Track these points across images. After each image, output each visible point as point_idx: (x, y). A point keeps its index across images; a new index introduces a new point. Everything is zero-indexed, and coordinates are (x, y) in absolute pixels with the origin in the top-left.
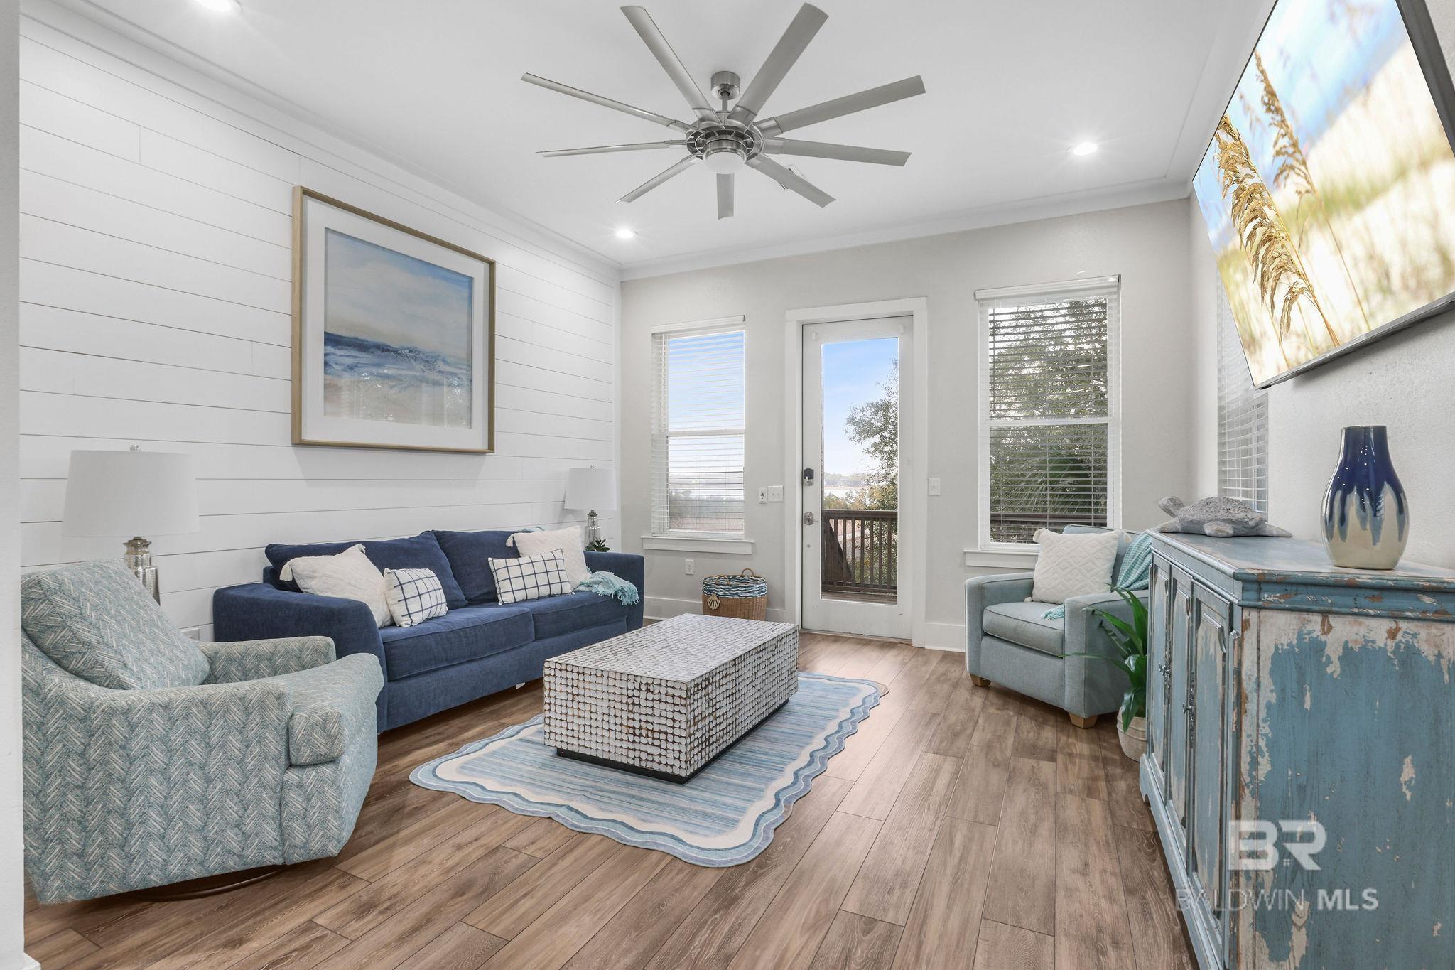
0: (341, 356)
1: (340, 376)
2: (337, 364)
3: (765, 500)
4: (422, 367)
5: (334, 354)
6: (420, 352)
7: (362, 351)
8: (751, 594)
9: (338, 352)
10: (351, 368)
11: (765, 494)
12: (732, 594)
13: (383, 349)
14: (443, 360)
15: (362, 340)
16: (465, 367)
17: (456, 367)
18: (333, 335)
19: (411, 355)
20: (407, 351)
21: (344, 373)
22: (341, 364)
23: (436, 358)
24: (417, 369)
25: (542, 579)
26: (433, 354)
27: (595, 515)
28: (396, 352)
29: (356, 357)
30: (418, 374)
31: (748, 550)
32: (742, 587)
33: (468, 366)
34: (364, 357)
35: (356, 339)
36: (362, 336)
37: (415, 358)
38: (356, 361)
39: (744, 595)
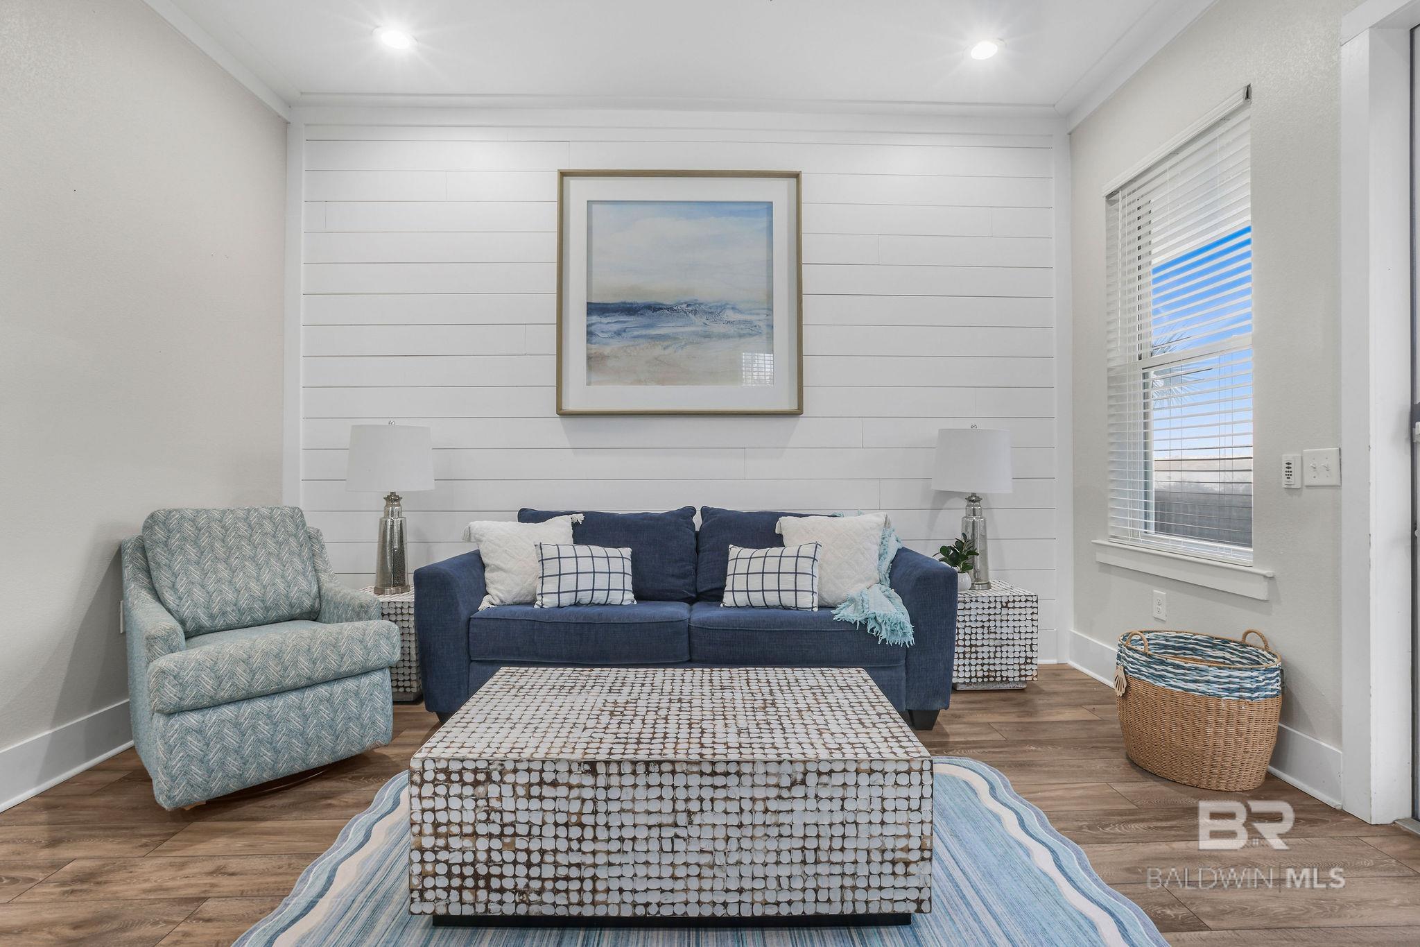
0: (608, 323)
1: (606, 344)
2: (602, 332)
3: (1295, 481)
4: (704, 320)
5: (601, 323)
6: (700, 304)
7: (631, 315)
8: (1203, 687)
9: (605, 320)
10: (618, 333)
11: (1295, 469)
12: (1152, 676)
13: (654, 308)
14: (733, 308)
15: (631, 304)
16: (765, 311)
17: (751, 314)
18: (599, 304)
19: (693, 308)
20: (685, 306)
21: (611, 340)
22: (607, 332)
23: (722, 307)
24: (697, 324)
25: (771, 582)
26: (719, 304)
27: (978, 500)
28: (670, 309)
29: (625, 322)
30: (699, 329)
31: (1259, 591)
32: (1178, 667)
33: (768, 309)
34: (632, 320)
35: (625, 303)
36: (630, 300)
37: (695, 312)
38: (624, 326)
39: (1181, 684)
